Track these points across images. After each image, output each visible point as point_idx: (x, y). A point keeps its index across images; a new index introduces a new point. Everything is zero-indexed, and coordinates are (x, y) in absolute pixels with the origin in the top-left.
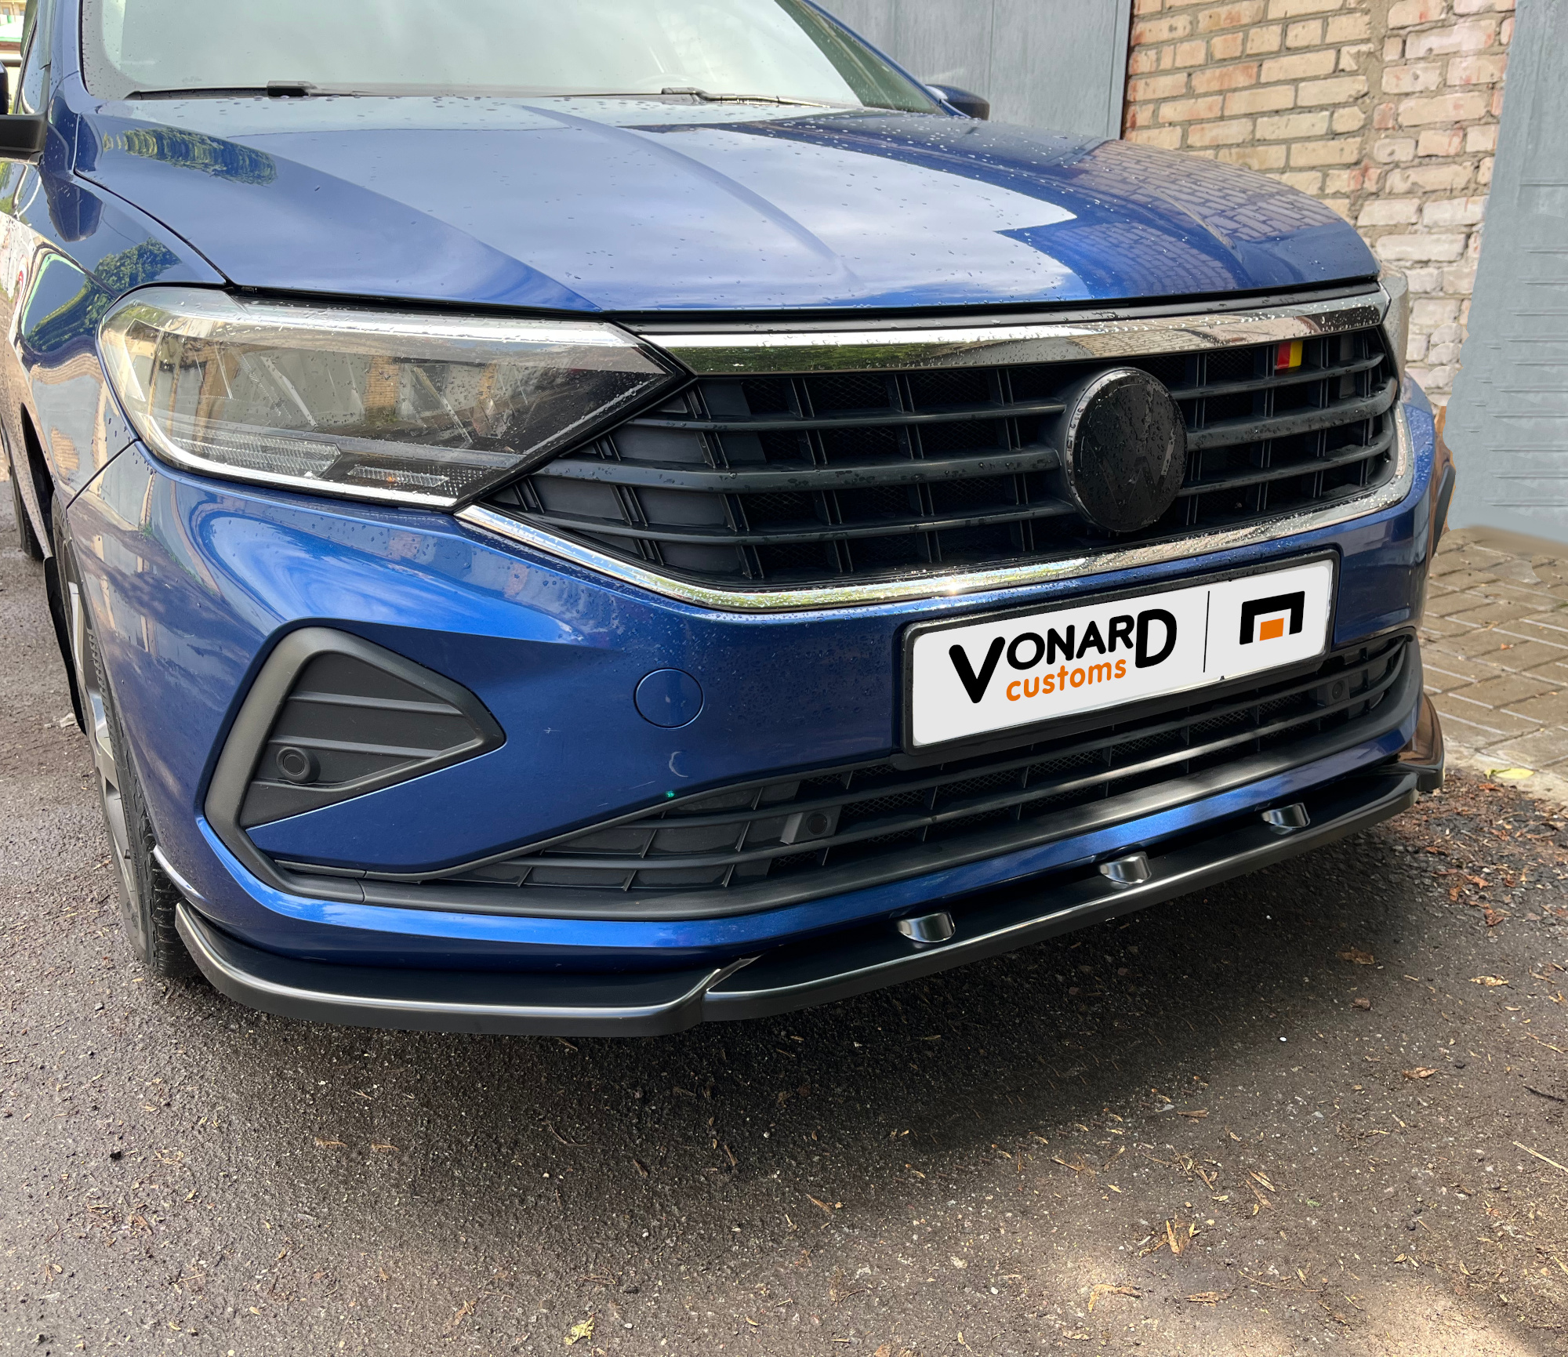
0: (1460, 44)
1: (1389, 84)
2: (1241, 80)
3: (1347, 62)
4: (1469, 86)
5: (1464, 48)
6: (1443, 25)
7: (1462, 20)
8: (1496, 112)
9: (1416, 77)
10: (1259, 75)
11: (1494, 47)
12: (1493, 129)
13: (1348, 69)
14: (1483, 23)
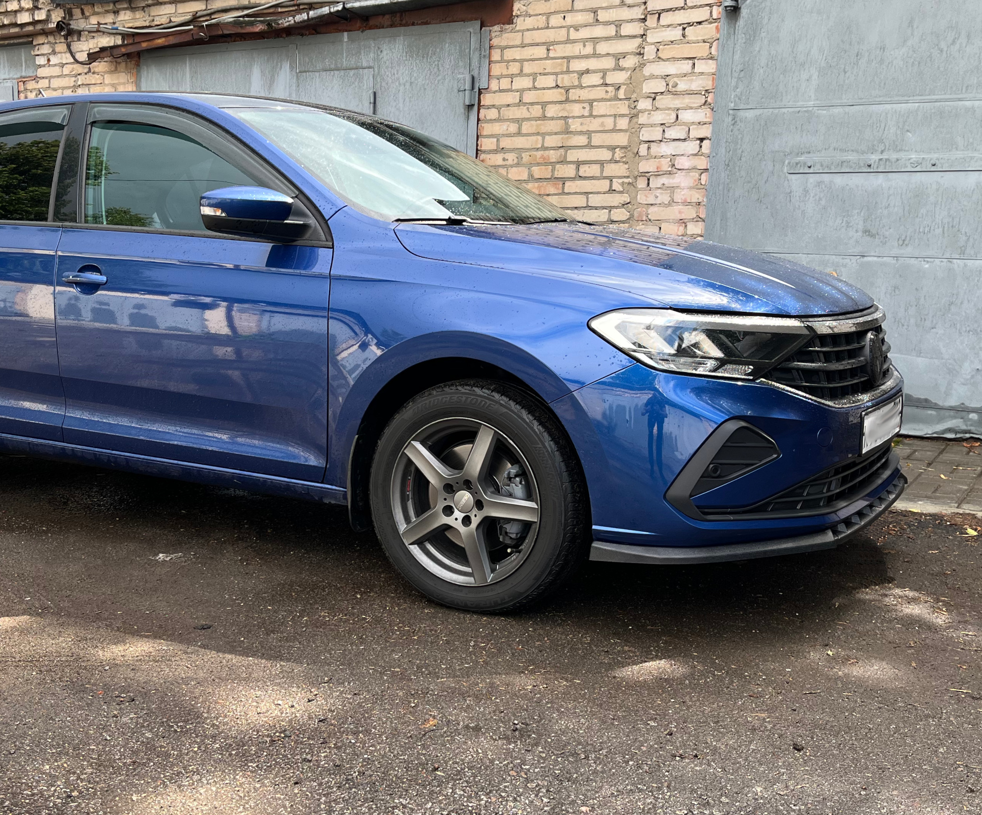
0: (680, 182)
1: (641, 198)
2: (552, 190)
3: (616, 186)
4: (686, 203)
5: (682, 185)
6: (670, 173)
7: (680, 171)
8: (703, 216)
9: (657, 197)
10: (563, 188)
11: (698, 186)
12: (700, 224)
13: (617, 190)
14: (691, 174)
